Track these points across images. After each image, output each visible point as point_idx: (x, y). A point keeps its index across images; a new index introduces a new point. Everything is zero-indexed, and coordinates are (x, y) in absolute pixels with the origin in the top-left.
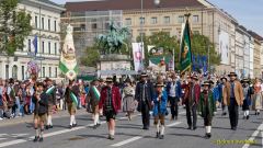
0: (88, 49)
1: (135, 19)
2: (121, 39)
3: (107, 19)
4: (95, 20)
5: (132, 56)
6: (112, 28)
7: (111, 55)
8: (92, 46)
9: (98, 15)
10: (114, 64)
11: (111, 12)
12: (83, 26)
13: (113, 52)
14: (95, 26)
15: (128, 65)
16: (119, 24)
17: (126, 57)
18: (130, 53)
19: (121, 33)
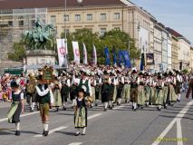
0: (15, 44)
1: (60, 17)
2: (46, 35)
3: (34, 16)
4: (22, 17)
5: (56, 52)
6: (37, 25)
7: (36, 51)
8: (18, 42)
9: (25, 13)
10: (40, 59)
11: (36, 10)
12: (11, 23)
13: (38, 47)
14: (22, 23)
15: (53, 60)
16: (44, 21)
17: (50, 52)
18: (54, 48)
19: (46, 29)
